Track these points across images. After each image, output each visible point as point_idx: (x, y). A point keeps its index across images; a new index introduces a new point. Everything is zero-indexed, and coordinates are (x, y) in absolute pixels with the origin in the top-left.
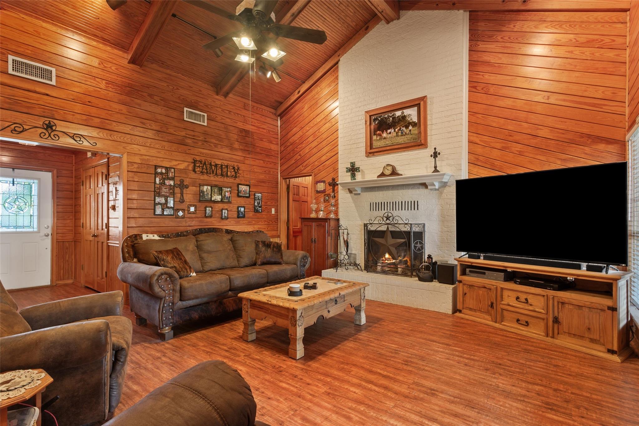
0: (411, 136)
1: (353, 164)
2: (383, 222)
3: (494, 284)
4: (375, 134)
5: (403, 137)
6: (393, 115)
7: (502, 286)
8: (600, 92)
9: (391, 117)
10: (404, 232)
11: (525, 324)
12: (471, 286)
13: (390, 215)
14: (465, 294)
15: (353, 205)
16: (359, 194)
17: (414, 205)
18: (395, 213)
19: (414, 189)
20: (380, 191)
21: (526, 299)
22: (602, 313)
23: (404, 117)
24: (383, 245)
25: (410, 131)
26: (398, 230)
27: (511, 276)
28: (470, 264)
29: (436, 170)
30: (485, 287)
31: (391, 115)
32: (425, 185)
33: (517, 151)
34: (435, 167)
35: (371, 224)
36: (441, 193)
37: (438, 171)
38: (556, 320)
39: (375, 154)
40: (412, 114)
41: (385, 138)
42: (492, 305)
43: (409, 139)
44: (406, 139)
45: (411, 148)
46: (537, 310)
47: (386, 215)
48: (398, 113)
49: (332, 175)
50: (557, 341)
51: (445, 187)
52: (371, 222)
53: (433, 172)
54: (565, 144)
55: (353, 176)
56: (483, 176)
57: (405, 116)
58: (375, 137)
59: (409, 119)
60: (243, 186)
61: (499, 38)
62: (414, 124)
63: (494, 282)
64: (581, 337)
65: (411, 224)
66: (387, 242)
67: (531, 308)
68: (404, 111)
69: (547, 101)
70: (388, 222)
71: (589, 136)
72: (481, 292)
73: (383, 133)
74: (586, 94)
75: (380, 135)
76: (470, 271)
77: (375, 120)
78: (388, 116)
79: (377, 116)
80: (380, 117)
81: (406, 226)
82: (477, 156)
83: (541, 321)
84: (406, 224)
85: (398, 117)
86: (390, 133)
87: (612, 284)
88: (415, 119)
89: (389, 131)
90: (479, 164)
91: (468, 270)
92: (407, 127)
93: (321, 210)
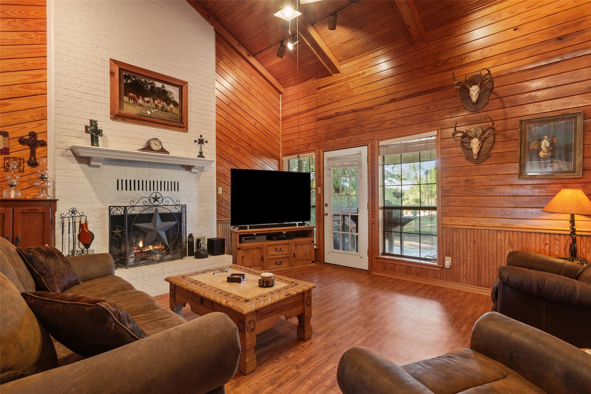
0: (172, 115)
1: (93, 123)
2: (150, 204)
3: (263, 244)
4: (126, 95)
5: (164, 113)
6: (152, 83)
7: (268, 244)
8: (273, 130)
9: (149, 84)
10: (175, 214)
11: (280, 263)
12: (247, 250)
13: (158, 195)
14: (243, 257)
15: (86, 180)
16: (99, 166)
17: (175, 186)
18: (164, 193)
19: (174, 169)
20: (132, 166)
21: (280, 249)
22: (310, 245)
23: (165, 92)
24: (151, 230)
25: (171, 109)
26: (169, 212)
27: (270, 237)
28: (247, 233)
29: (201, 155)
30: (258, 248)
31: (149, 82)
32: (189, 168)
33: (243, 153)
34: (201, 153)
35: (133, 206)
36: (199, 176)
37: (204, 157)
38: (294, 256)
39: (126, 119)
40: (174, 92)
41: (140, 105)
42: (262, 259)
43: (170, 116)
44: (167, 116)
45: (172, 127)
46: (286, 253)
47: (154, 196)
48: (158, 85)
50: (295, 266)
51: (202, 172)
52: (133, 204)
53: (198, 157)
54: (262, 155)
55: (94, 140)
57: (165, 91)
58: (126, 99)
59: (170, 97)
63: (263, 243)
64: (303, 260)
65: (182, 205)
66: (155, 225)
67: (283, 253)
68: (165, 85)
69: (255, 125)
70: (156, 203)
71: (270, 153)
72: (255, 252)
73: (138, 98)
74: (269, 129)
75: (134, 99)
76: (245, 239)
77: (125, 77)
78: (145, 81)
79: (130, 74)
80: (135, 77)
81: (177, 207)
82: (221, 150)
83: (287, 258)
84: (177, 205)
85: (158, 88)
86: (148, 102)
87: (312, 230)
88: (177, 100)
89: (147, 99)
90: (222, 156)
91: (243, 239)
92: (168, 104)
93: (12, 186)
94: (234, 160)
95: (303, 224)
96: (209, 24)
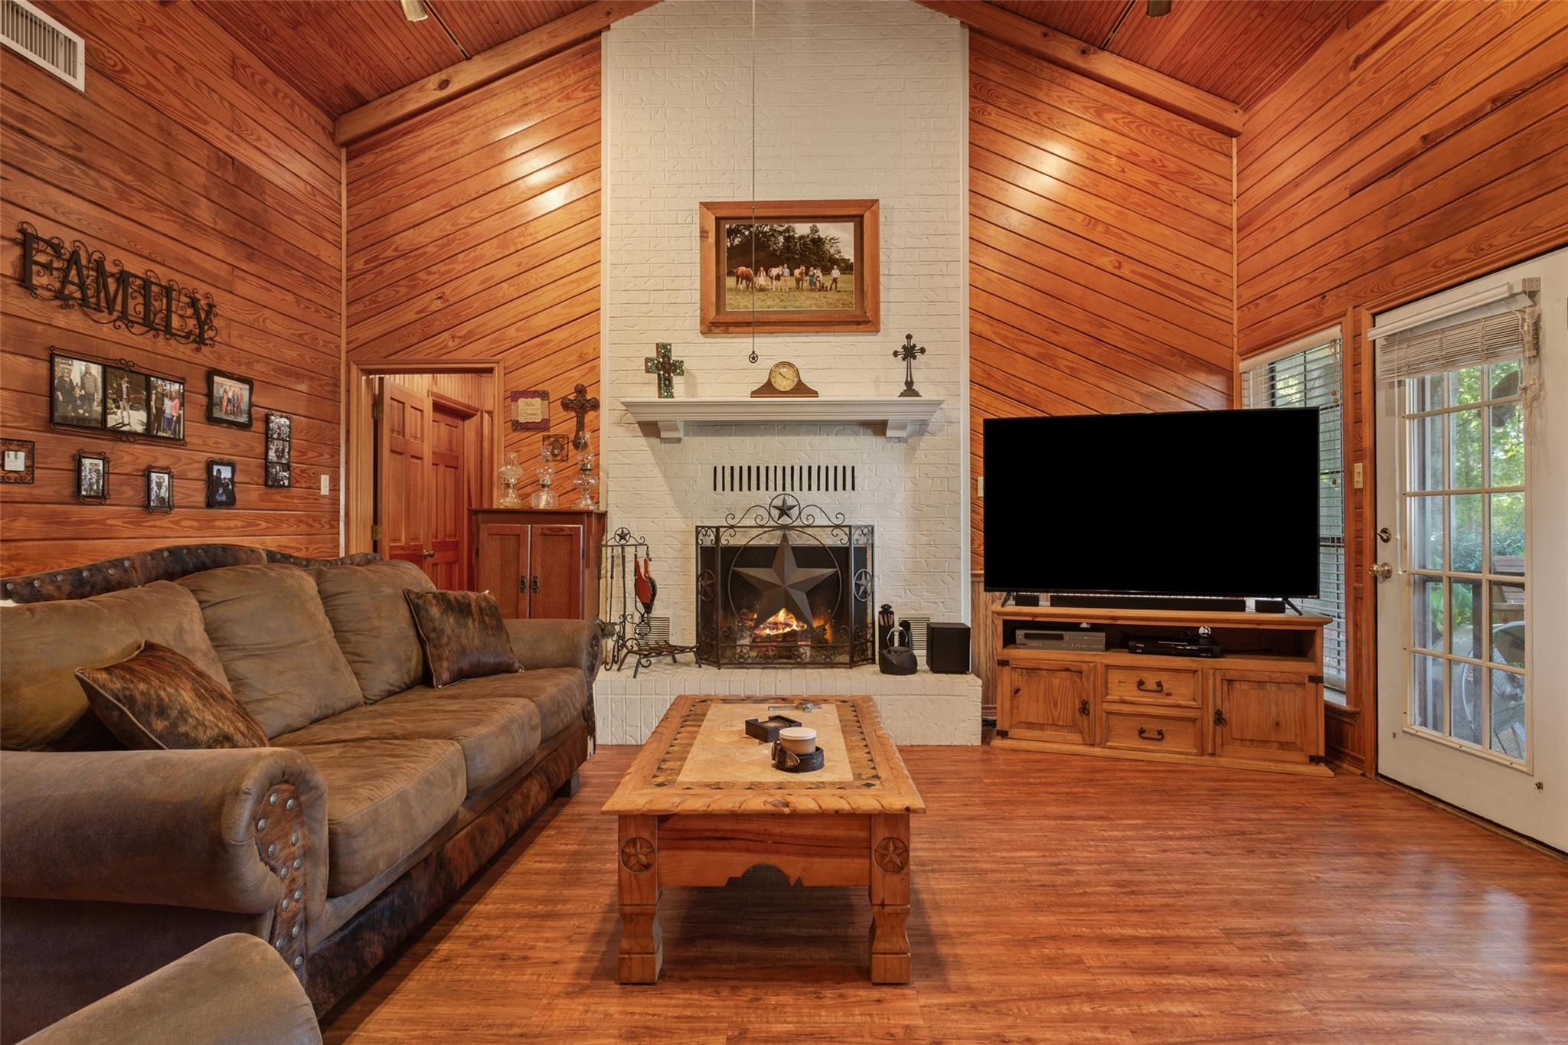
0: (837, 296)
1: (664, 350)
2: (772, 523)
3: (1088, 659)
4: (730, 274)
5: (816, 295)
6: (787, 230)
7: (1106, 661)
8: (1198, 273)
9: (780, 233)
10: (831, 548)
11: (1156, 736)
12: (1032, 671)
13: (790, 502)
14: (1017, 691)
15: (656, 472)
16: (679, 440)
17: (844, 478)
18: (805, 497)
19: (843, 435)
20: (745, 434)
21: (1159, 684)
22: (1299, 690)
23: (818, 242)
24: (772, 586)
25: (835, 280)
26: (813, 542)
27: (1120, 638)
28: (1030, 619)
29: (910, 390)
30: (1067, 670)
31: (781, 229)
32: (879, 428)
33: (1066, 366)
34: (909, 384)
35: (732, 527)
36: (913, 449)
37: (917, 394)
38: (1219, 719)
39: (731, 329)
40: (840, 237)
41: (762, 289)
42: (1084, 709)
43: (831, 301)
44: (824, 300)
45: (837, 328)
46: (1182, 702)
47: (778, 502)
48: (802, 229)
49: (577, 376)
50: (1222, 759)
51: (923, 435)
52: (732, 523)
53: (902, 395)
54: (1146, 364)
55: (665, 385)
56: (1004, 415)
57: (820, 239)
58: (730, 282)
59: (832, 251)
60: (227, 382)
61: (1031, 111)
62: (846, 267)
63: (1087, 656)
64: (1265, 742)
65: (850, 527)
66: (781, 574)
67: (1169, 701)
68: (819, 225)
69: (1116, 272)
70: (785, 520)
71: (1183, 354)
72: (1057, 682)
73: (755, 274)
74: (1178, 272)
75: (747, 278)
76: (1027, 636)
77: (731, 233)
78: (771, 230)
79: (739, 222)
80: (748, 227)
81: (836, 531)
82: (987, 368)
83: (1190, 724)
84: (837, 526)
85: (801, 238)
86: (778, 277)
87: (1314, 632)
88: (848, 254)
89: (775, 271)
90: (992, 385)
91: (1020, 634)
92: (827, 271)
93: (544, 486)
94: (1032, 392)
95: (1279, 608)
96: (946, 17)
